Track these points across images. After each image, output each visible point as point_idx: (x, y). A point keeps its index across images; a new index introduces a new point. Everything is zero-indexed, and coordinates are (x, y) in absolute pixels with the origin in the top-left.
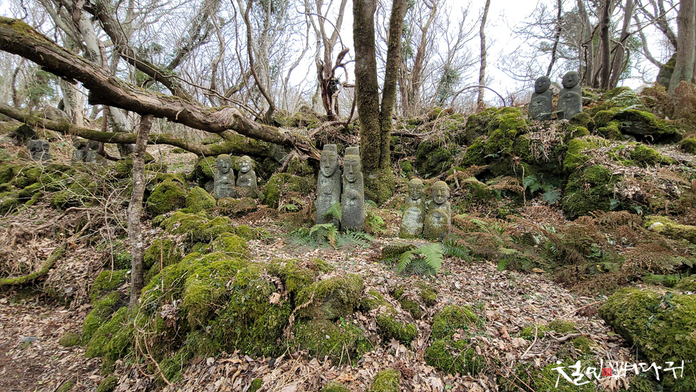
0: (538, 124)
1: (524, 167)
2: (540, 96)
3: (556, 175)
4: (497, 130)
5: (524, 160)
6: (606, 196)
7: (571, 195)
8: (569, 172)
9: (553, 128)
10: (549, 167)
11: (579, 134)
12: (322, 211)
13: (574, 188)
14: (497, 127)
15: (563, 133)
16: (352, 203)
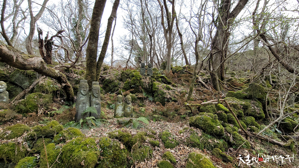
0: (144, 77)
1: (143, 90)
2: (143, 68)
3: (150, 92)
4: (134, 78)
5: (142, 88)
6: (164, 98)
7: (156, 98)
8: (154, 92)
9: (148, 78)
10: (148, 90)
11: (154, 81)
12: (81, 112)
13: (156, 96)
14: (134, 76)
15: (150, 80)
16: (97, 106)
